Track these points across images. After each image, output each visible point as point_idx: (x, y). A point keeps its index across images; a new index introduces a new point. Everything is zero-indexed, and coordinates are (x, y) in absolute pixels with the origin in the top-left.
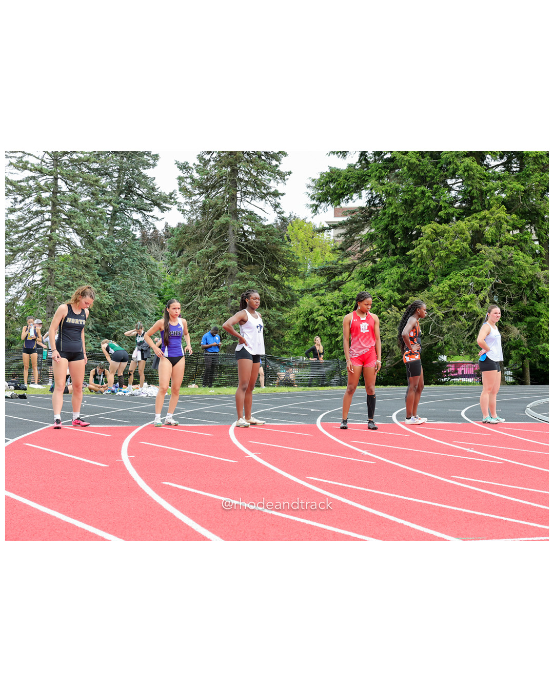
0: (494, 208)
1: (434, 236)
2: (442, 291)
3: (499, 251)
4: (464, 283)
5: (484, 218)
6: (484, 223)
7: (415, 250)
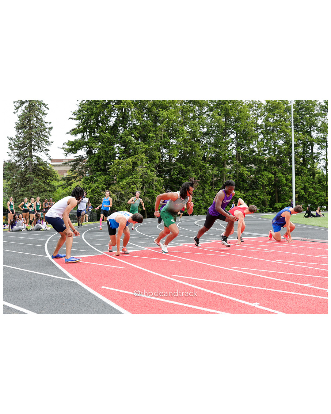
0: (140, 154)
1: (119, 164)
2: (123, 184)
3: (142, 170)
4: (131, 181)
5: (137, 157)
6: (136, 159)
7: (111, 169)
